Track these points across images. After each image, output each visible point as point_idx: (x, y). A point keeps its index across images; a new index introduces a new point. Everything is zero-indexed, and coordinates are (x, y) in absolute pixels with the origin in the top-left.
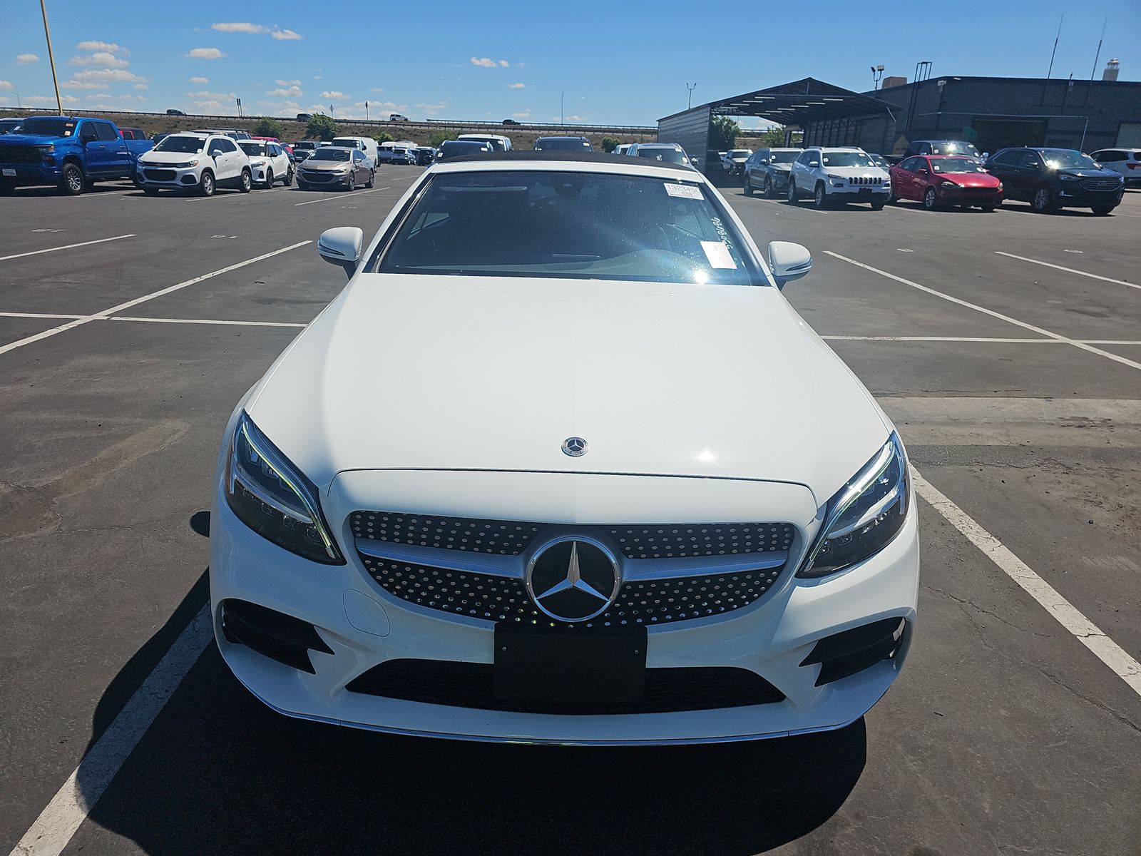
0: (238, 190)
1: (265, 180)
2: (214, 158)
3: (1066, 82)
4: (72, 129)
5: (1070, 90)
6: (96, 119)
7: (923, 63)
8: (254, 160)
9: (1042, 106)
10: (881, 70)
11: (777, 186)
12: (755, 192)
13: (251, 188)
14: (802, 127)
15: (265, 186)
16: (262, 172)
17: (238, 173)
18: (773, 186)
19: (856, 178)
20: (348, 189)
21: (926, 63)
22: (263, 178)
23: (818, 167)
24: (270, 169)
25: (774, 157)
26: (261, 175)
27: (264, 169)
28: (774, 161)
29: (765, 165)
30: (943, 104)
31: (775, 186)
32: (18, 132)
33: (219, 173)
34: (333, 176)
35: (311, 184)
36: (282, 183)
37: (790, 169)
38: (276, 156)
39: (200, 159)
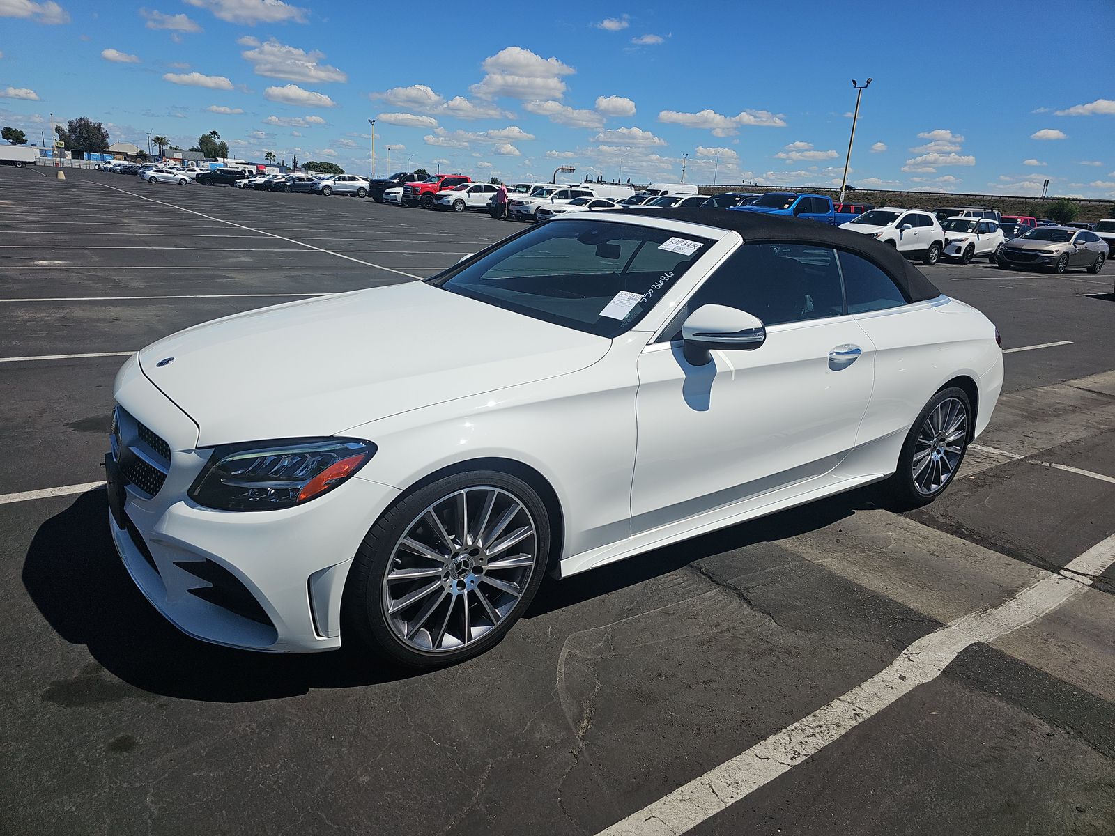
0: (922, 262)
1: (961, 255)
2: (901, 231)
4: (791, 203)
6: (814, 195)
8: (952, 235)
13: (937, 262)
15: (960, 261)
16: (960, 247)
17: (925, 246)
20: (1055, 271)
22: (960, 253)
24: (972, 245)
26: (958, 250)
27: (964, 245)
32: (755, 204)
33: (902, 245)
34: (1039, 256)
35: (1013, 264)
36: (987, 260)
38: (983, 233)
39: (887, 232)
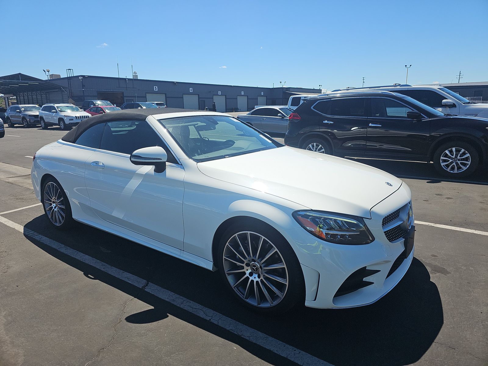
3: (125, 79)
5: (127, 82)
7: (69, 69)
9: (119, 87)
10: (49, 71)
11: (31, 122)
12: (15, 126)
14: (14, 95)
18: (29, 122)
19: (80, 116)
21: (70, 69)
23: (57, 112)
25: (23, 109)
28: (24, 111)
29: (20, 113)
30: (83, 86)
31: (30, 122)
37: (38, 114)
